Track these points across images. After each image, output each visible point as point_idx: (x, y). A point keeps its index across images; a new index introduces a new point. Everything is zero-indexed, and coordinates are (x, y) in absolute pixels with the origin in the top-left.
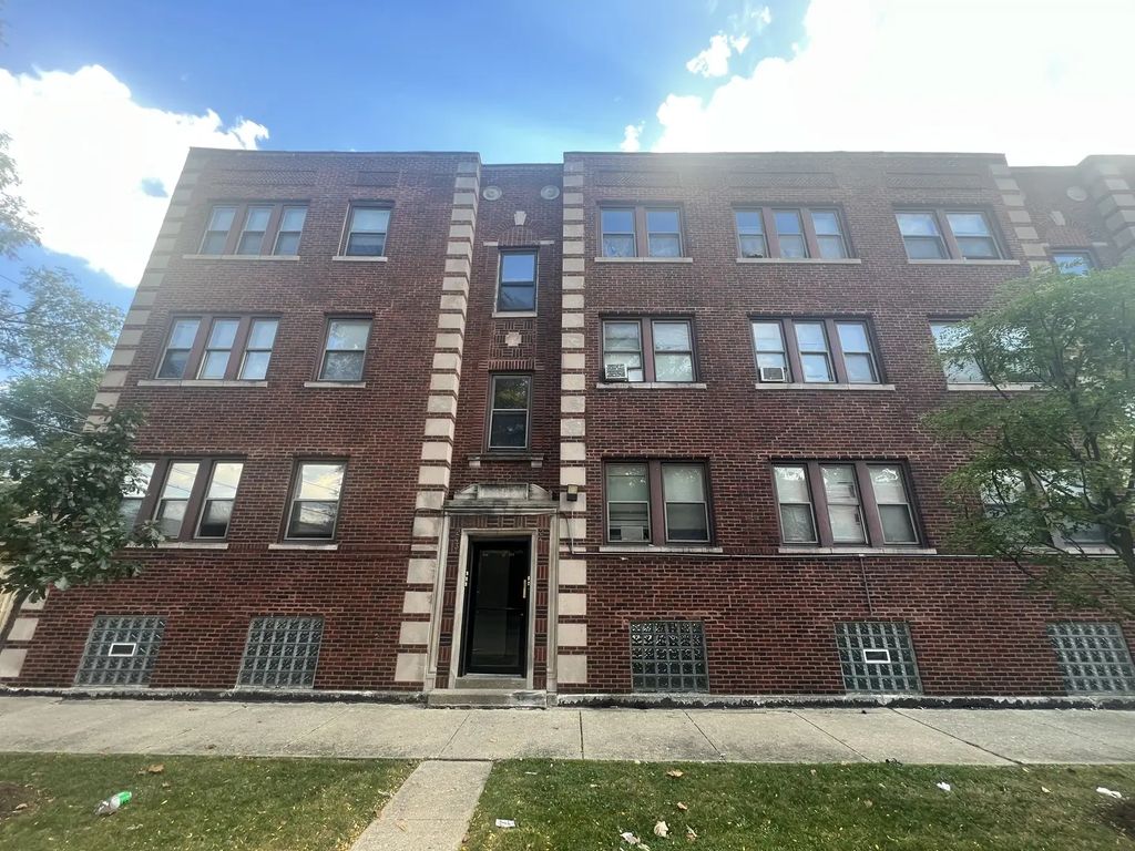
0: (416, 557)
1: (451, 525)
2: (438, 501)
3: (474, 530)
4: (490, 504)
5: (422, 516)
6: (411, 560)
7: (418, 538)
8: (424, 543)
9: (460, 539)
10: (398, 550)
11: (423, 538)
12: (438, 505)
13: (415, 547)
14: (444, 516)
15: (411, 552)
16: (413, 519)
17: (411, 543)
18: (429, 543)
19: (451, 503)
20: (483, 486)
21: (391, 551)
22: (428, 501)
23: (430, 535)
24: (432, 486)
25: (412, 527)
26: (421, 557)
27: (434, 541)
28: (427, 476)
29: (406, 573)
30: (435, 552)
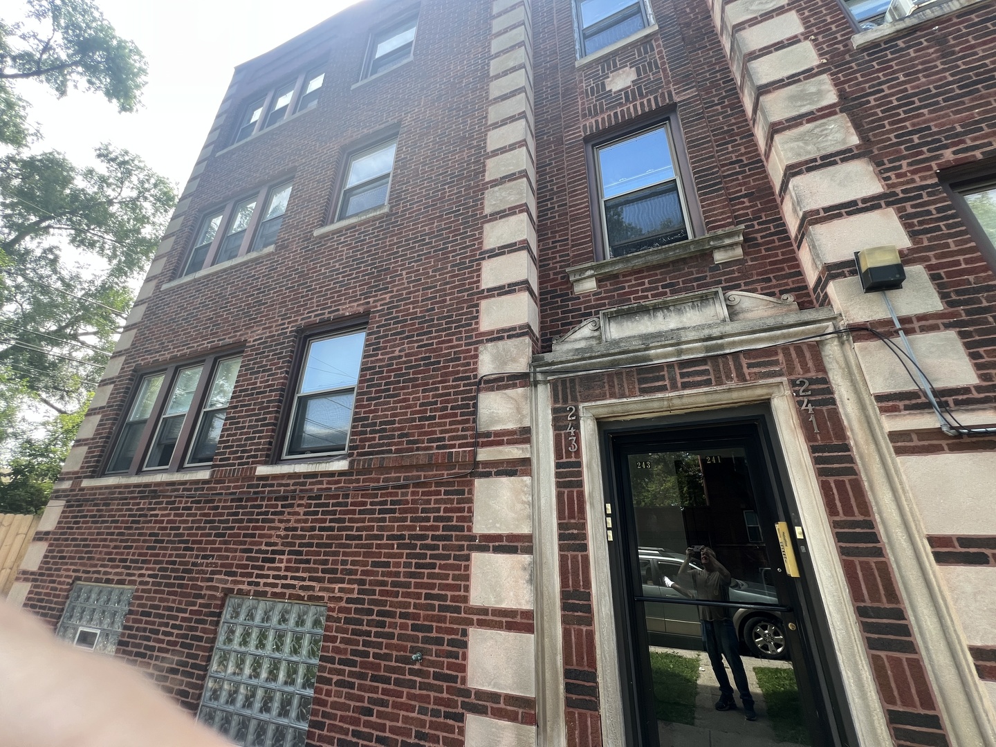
0: (488, 475)
1: (555, 398)
2: (518, 356)
3: (609, 406)
4: (636, 344)
5: (492, 390)
6: (478, 482)
7: (488, 434)
8: (500, 443)
9: (577, 427)
10: (449, 463)
11: (497, 434)
12: (521, 365)
13: (484, 454)
14: (536, 383)
15: (476, 464)
16: (475, 398)
17: (476, 445)
18: (510, 442)
19: (548, 357)
20: (611, 317)
21: (438, 466)
22: (499, 359)
23: (511, 426)
24: (504, 330)
25: (475, 413)
26: (499, 474)
27: (523, 436)
28: (494, 315)
29: (470, 510)
30: (526, 462)
